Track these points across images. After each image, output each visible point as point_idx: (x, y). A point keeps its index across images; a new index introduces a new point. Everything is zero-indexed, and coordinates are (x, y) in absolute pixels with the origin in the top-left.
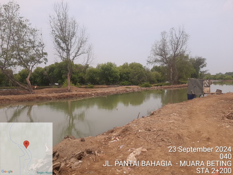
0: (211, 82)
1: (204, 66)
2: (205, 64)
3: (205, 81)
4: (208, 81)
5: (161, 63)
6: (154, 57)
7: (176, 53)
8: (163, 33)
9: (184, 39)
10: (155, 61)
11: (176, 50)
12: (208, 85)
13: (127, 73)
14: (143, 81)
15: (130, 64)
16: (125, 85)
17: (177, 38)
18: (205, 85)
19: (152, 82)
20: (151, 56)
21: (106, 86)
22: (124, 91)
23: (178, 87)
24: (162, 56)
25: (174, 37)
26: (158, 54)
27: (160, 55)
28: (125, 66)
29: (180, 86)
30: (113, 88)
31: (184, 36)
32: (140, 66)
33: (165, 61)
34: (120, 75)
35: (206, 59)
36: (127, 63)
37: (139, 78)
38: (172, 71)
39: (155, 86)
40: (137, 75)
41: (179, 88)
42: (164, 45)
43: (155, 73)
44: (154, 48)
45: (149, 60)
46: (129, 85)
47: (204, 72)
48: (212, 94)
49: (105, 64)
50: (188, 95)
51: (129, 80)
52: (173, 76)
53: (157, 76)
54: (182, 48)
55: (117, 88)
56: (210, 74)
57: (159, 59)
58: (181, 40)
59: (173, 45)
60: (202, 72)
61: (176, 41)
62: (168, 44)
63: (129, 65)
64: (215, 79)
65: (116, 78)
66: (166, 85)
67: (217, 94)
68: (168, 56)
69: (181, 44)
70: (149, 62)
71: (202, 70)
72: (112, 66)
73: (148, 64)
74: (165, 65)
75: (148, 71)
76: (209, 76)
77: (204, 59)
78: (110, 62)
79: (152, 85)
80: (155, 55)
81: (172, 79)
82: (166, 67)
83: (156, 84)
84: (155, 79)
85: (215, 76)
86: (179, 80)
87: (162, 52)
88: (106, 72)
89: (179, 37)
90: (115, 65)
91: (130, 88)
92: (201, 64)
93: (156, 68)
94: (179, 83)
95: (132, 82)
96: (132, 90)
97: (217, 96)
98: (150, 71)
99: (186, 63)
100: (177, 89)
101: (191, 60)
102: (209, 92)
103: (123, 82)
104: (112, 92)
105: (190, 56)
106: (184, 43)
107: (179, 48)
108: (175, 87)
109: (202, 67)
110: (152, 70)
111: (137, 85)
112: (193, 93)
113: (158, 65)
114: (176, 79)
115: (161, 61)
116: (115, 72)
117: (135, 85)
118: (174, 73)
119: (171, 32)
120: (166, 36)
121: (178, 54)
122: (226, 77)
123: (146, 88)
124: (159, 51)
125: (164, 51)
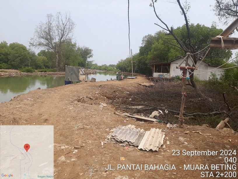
1: (90, 56)
2: (92, 55)
5: (46, 47)
6: (38, 39)
7: (62, 39)
8: (50, 16)
9: (71, 27)
11: (63, 37)
13: (6, 54)
15: (10, 44)
17: (63, 24)
19: (37, 67)
20: (35, 38)
23: (63, 74)
24: (47, 40)
25: (61, 23)
26: (43, 37)
27: (45, 39)
28: (3, 46)
31: (71, 24)
32: (24, 48)
33: (51, 46)
35: (92, 50)
36: (5, 42)
37: (22, 61)
38: (58, 57)
39: (39, 71)
41: (64, 76)
42: (50, 29)
44: (39, 30)
45: (32, 42)
47: (90, 62)
50: (66, 81)
51: (9, 63)
52: (59, 63)
54: (68, 36)
56: (97, 65)
57: (45, 43)
58: (67, 27)
59: (60, 31)
61: (62, 27)
62: (54, 28)
66: (52, 71)
68: (54, 41)
69: (67, 31)
70: (32, 44)
71: (89, 60)
75: (33, 55)
77: (90, 50)
79: (36, 71)
80: (39, 38)
81: (57, 66)
82: (52, 52)
83: (41, 70)
85: (100, 67)
87: (48, 37)
89: (65, 23)
92: (88, 54)
94: (64, 70)
95: (12, 65)
97: (90, 84)
99: (73, 51)
100: (62, 76)
101: (79, 49)
105: (77, 45)
106: (70, 30)
107: (66, 35)
108: (60, 74)
109: (89, 57)
110: (39, 54)
112: (70, 80)
113: (43, 48)
114: (61, 65)
115: (46, 45)
118: (60, 60)
119: (57, 16)
120: (52, 19)
121: (64, 41)
122: (109, 68)
123: (27, 73)
124: (44, 34)
125: (50, 36)
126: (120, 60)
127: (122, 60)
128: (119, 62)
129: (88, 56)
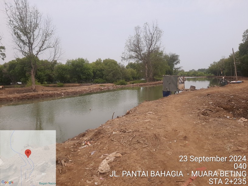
0: (185, 79)
1: (177, 63)
2: (178, 61)
3: (180, 77)
4: (182, 77)
5: (136, 59)
6: (128, 53)
7: (150, 49)
8: (137, 28)
9: (158, 35)
10: (130, 58)
11: (151, 46)
12: (183, 82)
13: (101, 70)
14: (119, 79)
15: (104, 61)
16: (99, 83)
17: (151, 34)
18: (180, 82)
19: (127, 79)
20: (126, 52)
21: (78, 84)
22: (98, 89)
23: (153, 84)
24: (137, 52)
25: (148, 33)
26: (132, 50)
27: (135, 52)
28: (98, 63)
29: (155, 83)
30: (85, 86)
31: (158, 32)
32: (114, 63)
33: (140, 57)
34: (93, 72)
35: (179, 56)
36: (100, 60)
37: (114, 75)
38: (147, 68)
39: (131, 83)
40: (112, 72)
41: (154, 86)
42: (138, 41)
43: (131, 70)
44: (128, 44)
45: (123, 57)
46: (103, 83)
47: (178, 68)
48: (187, 90)
49: (76, 60)
50: (164, 92)
51: (104, 77)
52: (148, 73)
53: (132, 73)
54: (156, 45)
55: (90, 86)
56: (183, 71)
57: (134, 55)
58: (155, 36)
59: (148, 41)
60: (176, 69)
61: (150, 37)
62: (142, 40)
63: (102, 61)
64: (189, 76)
65: (88, 75)
66: (142, 82)
67: (191, 90)
68: (143, 52)
69: (155, 40)
70: (124, 58)
71: (176, 66)
72: (84, 62)
73: (123, 61)
74: (140, 62)
75: (123, 68)
76: (183, 73)
77: (177, 56)
78: (81, 58)
79: (128, 83)
80: (129, 51)
81: (147, 76)
82: (141, 64)
83: (132, 82)
84: (130, 76)
85: (188, 73)
86: (154, 77)
87: (137, 48)
88: (77, 69)
89: (153, 33)
90: (88, 61)
91: (105, 86)
92: (175, 61)
93: (131, 65)
94: (154, 80)
95: (106, 79)
96: (107, 88)
97: (191, 92)
98: (125, 68)
99: (161, 59)
100: (152, 86)
101: (166, 57)
102: (183, 88)
103: (97, 80)
104: (85, 90)
105: (164, 52)
106: (158, 39)
107: (154, 44)
108: (150, 85)
109: (176, 64)
110: (127, 67)
111: (112, 83)
112: (168, 90)
113: (133, 61)
114: (151, 76)
115: (136, 57)
116: (87, 69)
117: (110, 83)
118: (149, 70)
119: (145, 27)
120: (140, 31)
121: (152, 51)
122: (199, 73)
123: (121, 86)
124: (133, 47)
125: (139, 47)
126: (212, 63)
127: (214, 63)
128: (211, 65)
129: (175, 62)
